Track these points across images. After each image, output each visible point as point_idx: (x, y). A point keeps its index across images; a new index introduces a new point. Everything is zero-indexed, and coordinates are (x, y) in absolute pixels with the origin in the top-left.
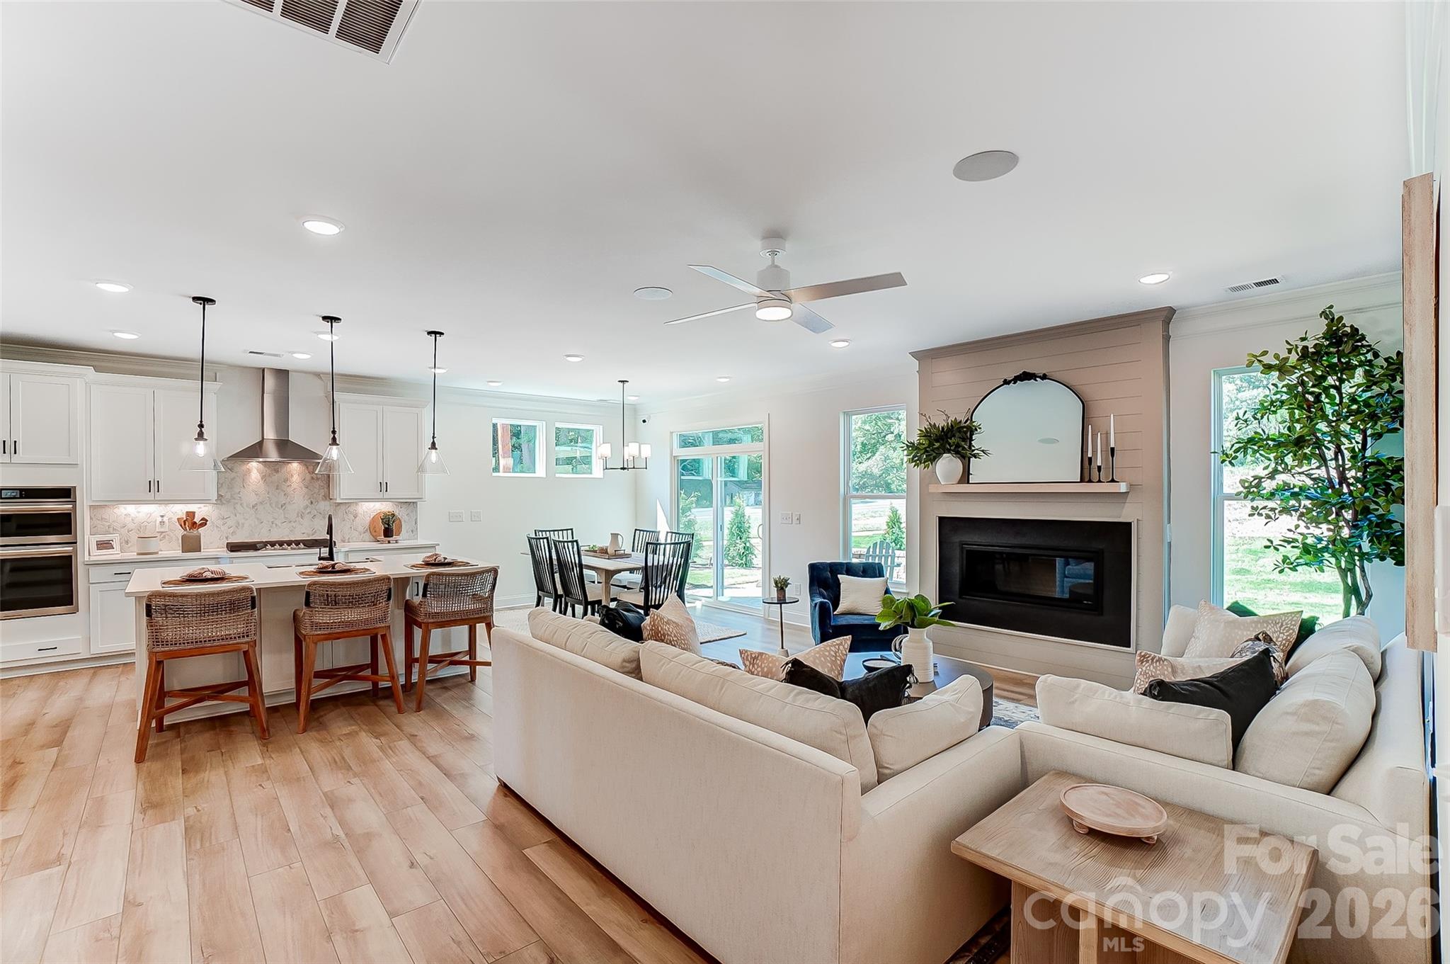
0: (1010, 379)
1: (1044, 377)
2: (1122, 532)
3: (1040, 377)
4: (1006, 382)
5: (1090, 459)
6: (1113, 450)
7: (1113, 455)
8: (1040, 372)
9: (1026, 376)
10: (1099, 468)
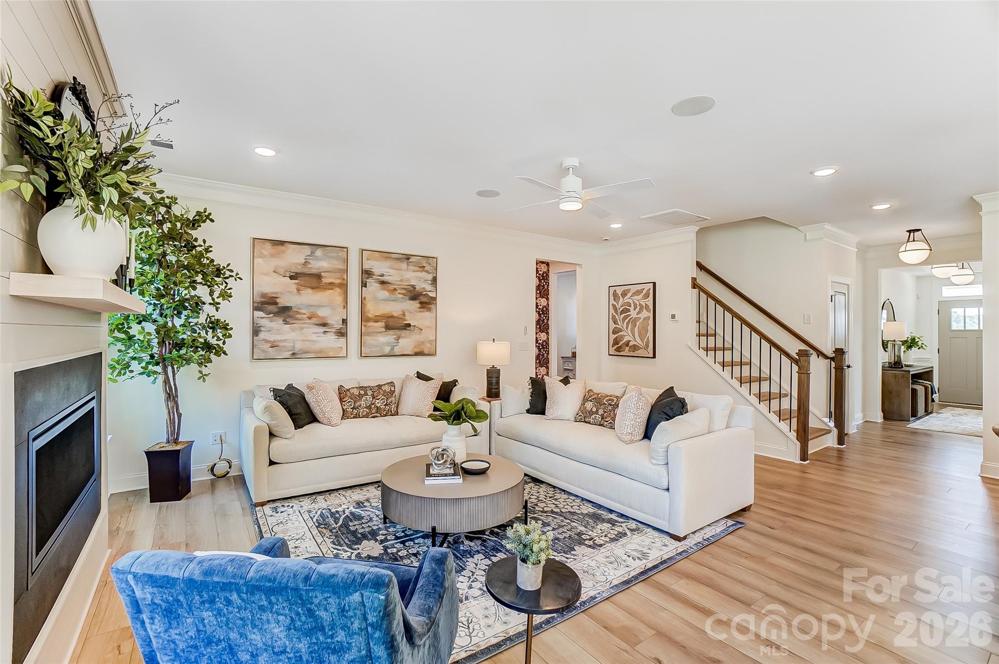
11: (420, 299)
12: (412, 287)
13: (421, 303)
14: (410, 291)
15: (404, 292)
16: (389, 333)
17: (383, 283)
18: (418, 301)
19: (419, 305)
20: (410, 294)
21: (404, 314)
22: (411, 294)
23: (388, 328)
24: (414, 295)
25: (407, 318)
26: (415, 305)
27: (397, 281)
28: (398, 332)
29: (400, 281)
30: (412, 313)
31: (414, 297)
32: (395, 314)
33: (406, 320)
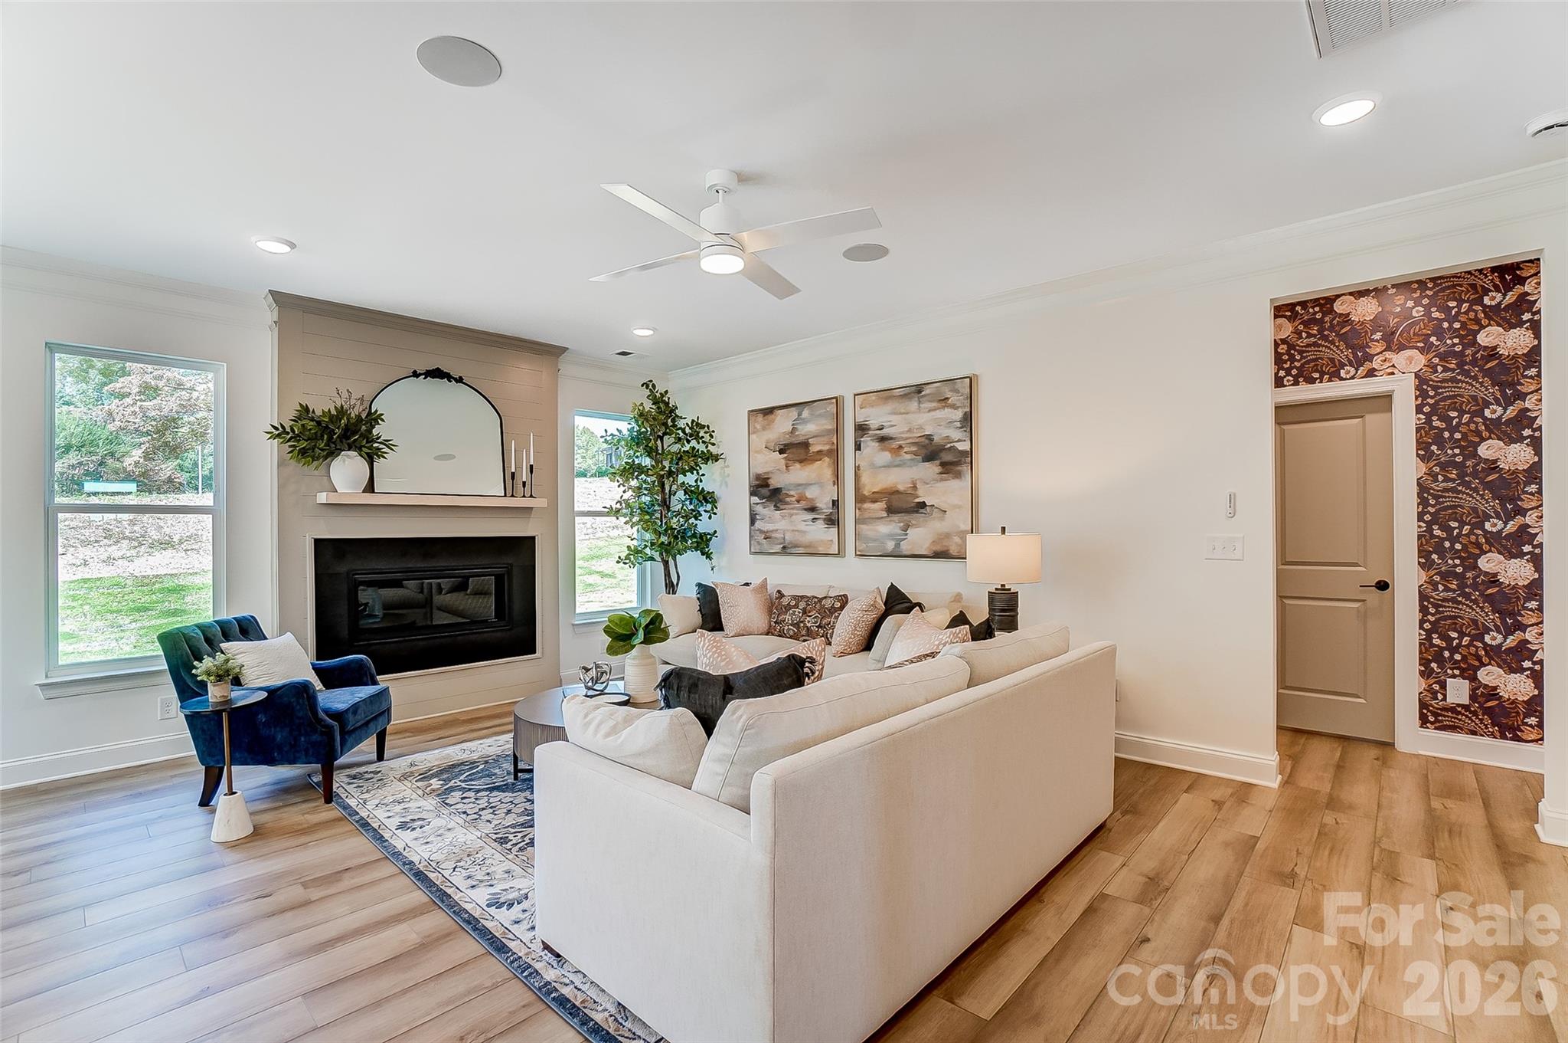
0: (421, 372)
1: (460, 380)
2: (526, 544)
3: (456, 380)
4: (415, 374)
5: (513, 474)
6: (531, 466)
7: (531, 472)
8: (455, 374)
9: (437, 374)
10: (524, 483)
11: (940, 458)
12: (927, 438)
13: (943, 464)
14: (924, 447)
15: (914, 449)
16: (892, 519)
17: (883, 439)
18: (938, 462)
19: (938, 469)
20: (924, 451)
21: (915, 487)
22: (926, 451)
23: (891, 510)
24: (931, 451)
25: (920, 492)
26: (932, 469)
27: (903, 433)
28: (905, 518)
29: (908, 431)
30: (927, 484)
31: (929, 457)
32: (901, 488)
33: (918, 497)
